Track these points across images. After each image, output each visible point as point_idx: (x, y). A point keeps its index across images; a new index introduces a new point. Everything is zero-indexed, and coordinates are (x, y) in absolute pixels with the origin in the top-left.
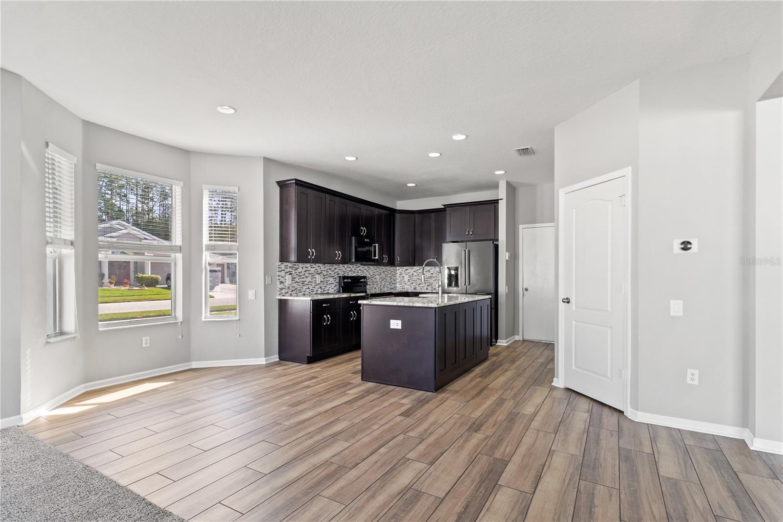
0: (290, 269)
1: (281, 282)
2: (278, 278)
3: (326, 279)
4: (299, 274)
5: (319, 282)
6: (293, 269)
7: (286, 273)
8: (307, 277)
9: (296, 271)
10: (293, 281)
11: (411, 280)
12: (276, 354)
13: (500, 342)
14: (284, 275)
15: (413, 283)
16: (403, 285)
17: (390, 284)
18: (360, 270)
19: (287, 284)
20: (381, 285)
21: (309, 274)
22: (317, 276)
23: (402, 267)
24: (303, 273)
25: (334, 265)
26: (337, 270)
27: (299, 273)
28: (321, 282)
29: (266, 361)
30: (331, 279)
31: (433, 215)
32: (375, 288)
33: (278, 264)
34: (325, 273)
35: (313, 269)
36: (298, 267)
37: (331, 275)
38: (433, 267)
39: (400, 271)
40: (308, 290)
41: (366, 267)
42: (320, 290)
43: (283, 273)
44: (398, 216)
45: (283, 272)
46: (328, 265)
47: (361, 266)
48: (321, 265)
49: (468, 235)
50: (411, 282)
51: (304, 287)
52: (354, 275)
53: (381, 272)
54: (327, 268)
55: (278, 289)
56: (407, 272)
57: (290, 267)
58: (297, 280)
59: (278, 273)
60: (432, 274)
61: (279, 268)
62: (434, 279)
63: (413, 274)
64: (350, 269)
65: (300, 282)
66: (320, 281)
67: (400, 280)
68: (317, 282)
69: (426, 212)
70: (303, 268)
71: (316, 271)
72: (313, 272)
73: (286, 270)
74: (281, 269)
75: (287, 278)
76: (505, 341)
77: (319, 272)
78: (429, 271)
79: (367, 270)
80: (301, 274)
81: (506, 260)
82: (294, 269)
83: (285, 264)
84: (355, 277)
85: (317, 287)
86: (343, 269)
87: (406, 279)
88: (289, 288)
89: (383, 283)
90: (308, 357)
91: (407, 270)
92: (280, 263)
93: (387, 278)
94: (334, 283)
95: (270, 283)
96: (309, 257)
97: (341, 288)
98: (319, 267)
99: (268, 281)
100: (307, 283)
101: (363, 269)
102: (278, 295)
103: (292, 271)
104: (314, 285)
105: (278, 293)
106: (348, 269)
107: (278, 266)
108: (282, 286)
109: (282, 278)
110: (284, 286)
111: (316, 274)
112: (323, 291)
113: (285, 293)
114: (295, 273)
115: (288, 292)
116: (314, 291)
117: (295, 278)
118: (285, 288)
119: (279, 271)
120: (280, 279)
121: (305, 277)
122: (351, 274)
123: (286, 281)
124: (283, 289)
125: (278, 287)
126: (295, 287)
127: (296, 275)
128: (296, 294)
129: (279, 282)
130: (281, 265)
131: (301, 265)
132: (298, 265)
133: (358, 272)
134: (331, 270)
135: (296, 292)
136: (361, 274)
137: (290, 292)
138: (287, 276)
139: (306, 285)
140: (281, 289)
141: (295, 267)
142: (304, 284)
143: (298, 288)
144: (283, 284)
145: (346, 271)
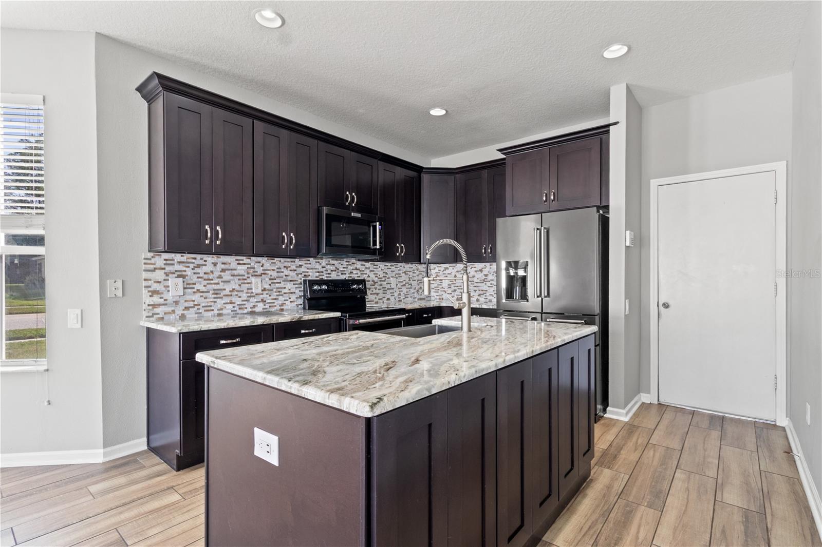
0: (179, 267)
1: (154, 293)
2: (144, 284)
3: (277, 285)
4: (206, 276)
5: (259, 291)
6: (189, 267)
7: (167, 274)
9: (197, 270)
10: (189, 291)
11: (453, 285)
12: (140, 437)
13: (613, 413)
14: (164, 277)
15: (455, 290)
16: (440, 293)
17: (418, 291)
18: (356, 269)
19: (170, 296)
20: (400, 294)
21: (233, 275)
22: (253, 279)
23: (439, 265)
24: (217, 274)
25: (297, 260)
26: (303, 269)
27: (205, 273)
28: (264, 290)
29: (105, 455)
30: (289, 286)
31: (485, 173)
32: (388, 299)
33: (143, 256)
34: (275, 274)
35: (244, 267)
36: (202, 262)
37: (289, 278)
38: (488, 264)
39: (437, 270)
40: (230, 306)
41: (368, 265)
42: (260, 305)
43: (159, 275)
44: (425, 178)
45: (160, 272)
46: (282, 260)
47: (359, 263)
48: (264, 260)
49: (546, 201)
50: (453, 288)
51: (218, 300)
52: (343, 277)
53: (401, 272)
54: (279, 265)
55: (145, 306)
56: (447, 272)
57: (180, 262)
58: (198, 287)
59: (145, 275)
60: (486, 275)
61: (145, 264)
62: (488, 284)
63: (455, 276)
64: (333, 268)
65: (208, 292)
66: (261, 289)
67: (436, 285)
68: (253, 291)
69: (473, 170)
70: (215, 264)
71: (251, 271)
72: (242, 272)
73: (169, 269)
74: (153, 266)
75: (170, 283)
76: (624, 411)
77: (259, 273)
78: (481, 271)
79: (371, 269)
80: (211, 277)
81: (627, 247)
82: (192, 266)
84: (345, 280)
85: (254, 300)
86: (318, 266)
87: (445, 284)
88: (177, 303)
89: (404, 290)
90: (178, 456)
91: (446, 269)
92: (150, 255)
93: (411, 282)
94: (297, 292)
95: (119, 293)
96: (207, 242)
97: (307, 301)
98: (258, 262)
99: (114, 288)
100: (227, 292)
101: (362, 268)
102: (144, 317)
103: (185, 271)
104: (244, 296)
105: (145, 314)
106: (328, 267)
107: (144, 261)
108: (156, 299)
109: (156, 284)
110: (162, 300)
111: (250, 275)
112: (270, 307)
113: (165, 314)
114: (194, 273)
115: (173, 311)
116: (246, 308)
117: (195, 284)
118: (166, 304)
119: (145, 270)
120: (150, 287)
121: (222, 282)
122: (337, 275)
123: (168, 289)
124: (159, 305)
125: (144, 301)
126: (194, 301)
127: (198, 278)
128: (197, 315)
129: (149, 291)
130: (152, 257)
131: (210, 259)
132: (201, 259)
133: (351, 273)
134: (289, 269)
135: (198, 311)
136: (359, 275)
137: (179, 310)
138: (170, 279)
139: (224, 297)
140: (154, 306)
141: (194, 263)
142: (220, 294)
143: (203, 303)
144: (159, 296)
145: (325, 271)
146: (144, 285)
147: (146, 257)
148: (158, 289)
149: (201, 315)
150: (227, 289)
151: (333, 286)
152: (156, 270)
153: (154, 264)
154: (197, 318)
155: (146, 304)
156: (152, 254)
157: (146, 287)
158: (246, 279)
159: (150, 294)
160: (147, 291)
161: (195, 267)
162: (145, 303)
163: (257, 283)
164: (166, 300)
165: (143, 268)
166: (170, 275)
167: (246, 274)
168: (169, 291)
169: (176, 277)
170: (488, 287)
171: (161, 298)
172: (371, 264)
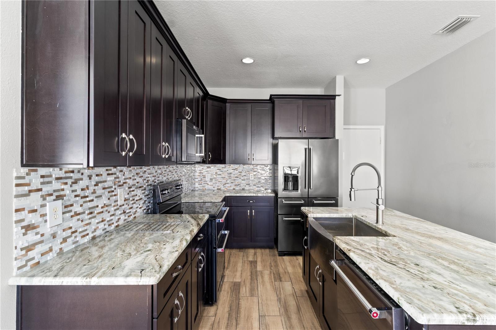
0: (57, 185)
1: (28, 228)
2: (15, 217)
3: (132, 193)
4: (82, 194)
5: (123, 202)
6: (66, 184)
7: (44, 198)
8: (100, 196)
9: (75, 187)
10: (68, 215)
18: (170, 171)
19: (47, 229)
21: (104, 188)
22: (118, 190)
24: (91, 189)
25: (143, 167)
27: (82, 190)
28: (125, 200)
30: (139, 192)
33: (15, 175)
34: (130, 182)
35: (111, 178)
36: (79, 176)
37: (139, 185)
40: (101, 226)
42: (123, 217)
43: (35, 200)
45: (36, 196)
46: (135, 167)
48: (124, 169)
51: (93, 221)
54: (134, 172)
55: (16, 253)
57: (58, 179)
58: (77, 208)
59: (16, 203)
61: (17, 185)
65: (84, 213)
66: (123, 199)
68: (118, 203)
70: (90, 177)
71: (117, 181)
72: (111, 184)
73: (47, 189)
74: (26, 188)
75: (47, 210)
77: (121, 183)
80: (87, 193)
82: (69, 181)
83: (43, 171)
85: (118, 212)
86: (154, 171)
88: (54, 236)
92: (24, 171)
94: (143, 197)
98: (121, 171)
100: (99, 210)
102: (15, 270)
103: (63, 190)
104: (112, 210)
105: (16, 264)
107: (15, 182)
108: (32, 237)
109: (31, 215)
110: (39, 236)
111: (116, 186)
112: (129, 217)
113: (42, 255)
114: (72, 191)
115: (51, 250)
116: (113, 223)
117: (72, 205)
118: (43, 242)
119: (17, 196)
120: (22, 220)
121: (95, 197)
123: (45, 218)
124: (35, 245)
125: (14, 245)
126: (71, 228)
127: (75, 196)
129: (22, 228)
130: (27, 174)
134: (139, 175)
137: (56, 245)
138: (48, 204)
139: (97, 216)
140: (28, 249)
141: (71, 178)
142: (94, 212)
143: (80, 227)
144: (35, 231)
146: (15, 219)
147: (20, 175)
148: (33, 222)
150: (99, 206)
152: (31, 194)
153: (28, 185)
155: (19, 248)
156: (26, 170)
157: (17, 222)
158: (113, 191)
159: (24, 231)
160: (20, 228)
161: (73, 183)
162: (16, 248)
163: (121, 194)
164: (42, 235)
165: (14, 193)
166: (48, 198)
167: (113, 185)
168: (46, 221)
169: (54, 200)
170: (242, 180)
171: (37, 234)
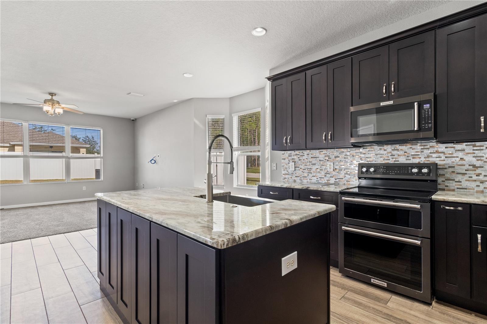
6: (297, 157)
14: (288, 162)
19: (290, 171)
22: (328, 163)
27: (304, 160)
36: (302, 154)
70: (308, 155)
75: (290, 165)
95: (275, 169)
102: (282, 179)
103: (296, 159)
104: (323, 173)
106: (395, 152)
109: (286, 165)
112: (339, 181)
113: (288, 178)
114: (299, 160)
115: (291, 178)
116: (324, 180)
118: (289, 174)
120: (284, 166)
121: (312, 164)
122: (407, 160)
124: (287, 174)
126: (299, 174)
127: (301, 162)
128: (300, 181)
130: (284, 153)
131: (306, 152)
132: (302, 152)
133: (428, 157)
135: (301, 179)
136: (442, 159)
137: (293, 178)
138: (290, 163)
139: (312, 173)
140: (285, 175)
141: (299, 155)
142: (311, 171)
145: (391, 156)
146: (282, 165)
148: (286, 167)
149: (302, 181)
150: (314, 169)
151: (385, 169)
152: (286, 159)
153: (285, 156)
154: (300, 182)
155: (283, 173)
158: (324, 163)
159: (284, 169)
161: (299, 157)
163: (330, 165)
166: (290, 161)
167: (324, 160)
168: (290, 168)
169: (292, 162)
171: (287, 171)
172: (466, 145)
